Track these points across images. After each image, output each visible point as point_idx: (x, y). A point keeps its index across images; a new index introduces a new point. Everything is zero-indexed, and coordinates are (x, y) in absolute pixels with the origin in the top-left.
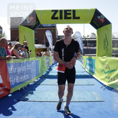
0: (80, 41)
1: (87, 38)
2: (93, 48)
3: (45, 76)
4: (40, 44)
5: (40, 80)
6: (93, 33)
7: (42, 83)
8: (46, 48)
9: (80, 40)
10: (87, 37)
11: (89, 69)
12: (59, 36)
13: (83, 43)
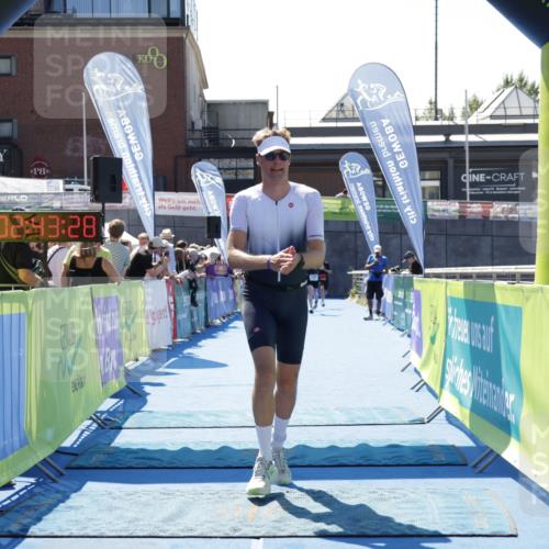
0: (397, 147)
1: (459, 121)
2: (512, 210)
3: (80, 462)
4: (43, 171)
5: (30, 493)
6: (521, 80)
7: (50, 516)
8: (97, 207)
9: (393, 138)
10: (466, 115)
11: (467, 392)
12: (213, 108)
13: (425, 165)
